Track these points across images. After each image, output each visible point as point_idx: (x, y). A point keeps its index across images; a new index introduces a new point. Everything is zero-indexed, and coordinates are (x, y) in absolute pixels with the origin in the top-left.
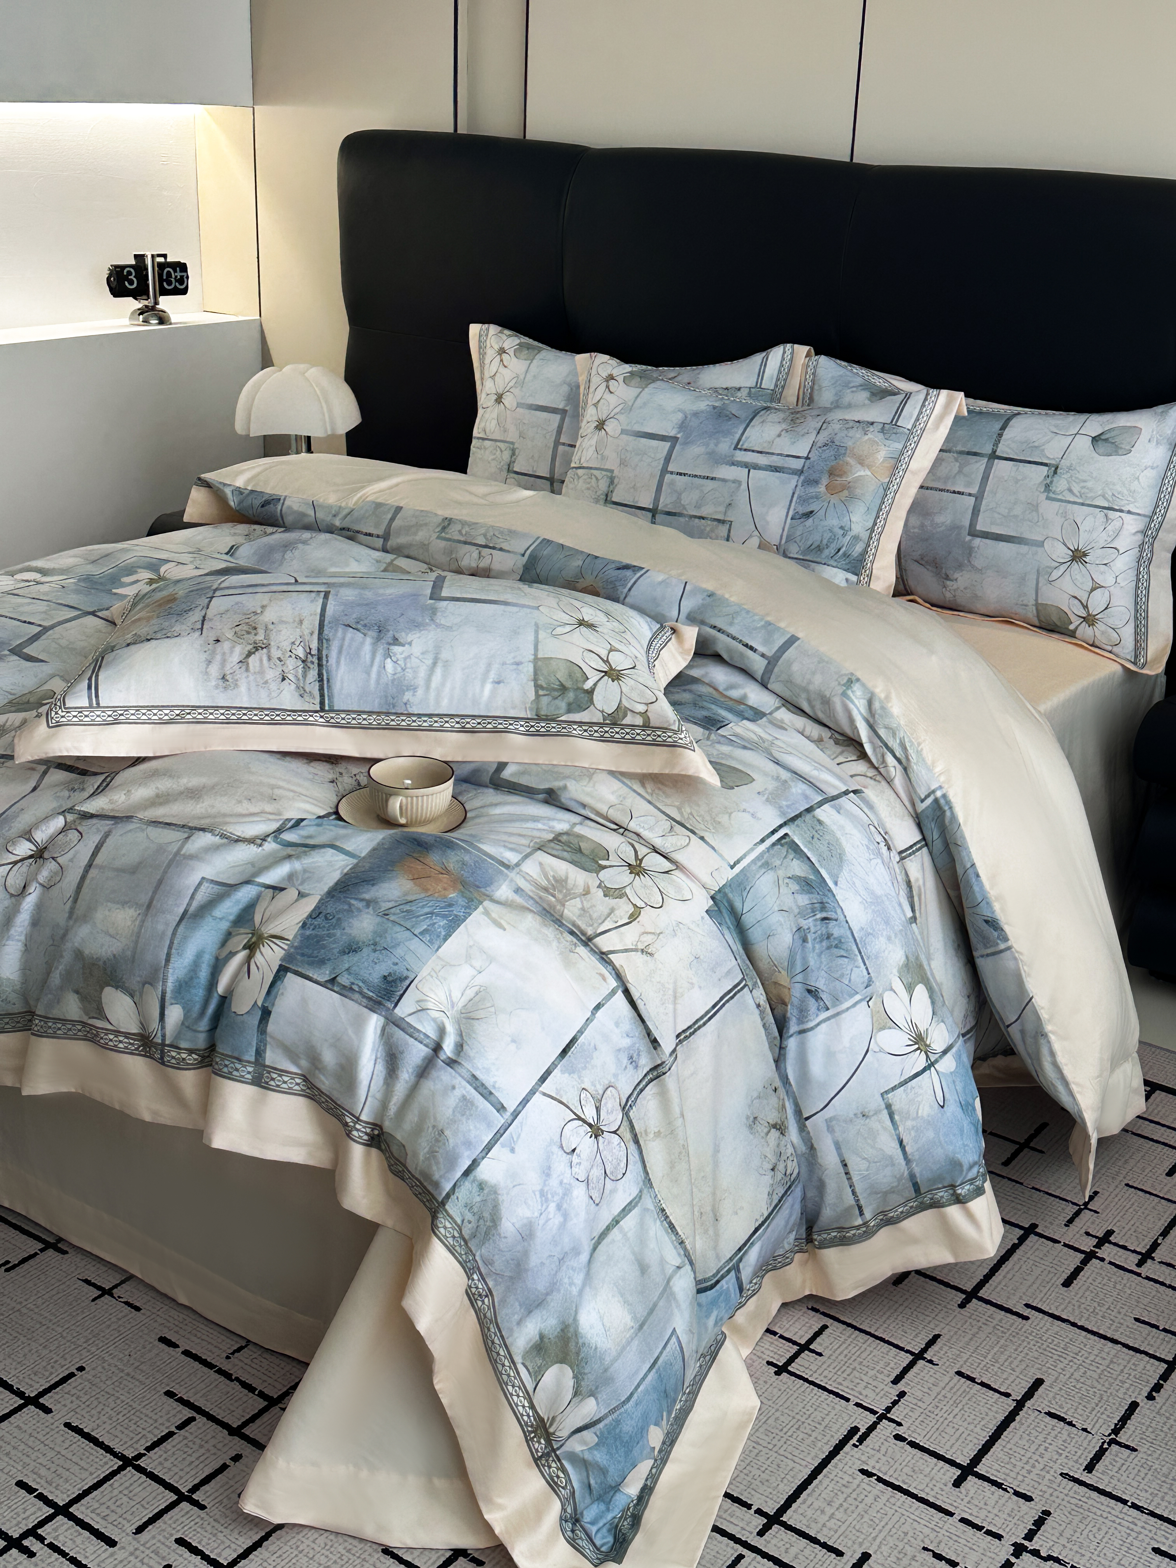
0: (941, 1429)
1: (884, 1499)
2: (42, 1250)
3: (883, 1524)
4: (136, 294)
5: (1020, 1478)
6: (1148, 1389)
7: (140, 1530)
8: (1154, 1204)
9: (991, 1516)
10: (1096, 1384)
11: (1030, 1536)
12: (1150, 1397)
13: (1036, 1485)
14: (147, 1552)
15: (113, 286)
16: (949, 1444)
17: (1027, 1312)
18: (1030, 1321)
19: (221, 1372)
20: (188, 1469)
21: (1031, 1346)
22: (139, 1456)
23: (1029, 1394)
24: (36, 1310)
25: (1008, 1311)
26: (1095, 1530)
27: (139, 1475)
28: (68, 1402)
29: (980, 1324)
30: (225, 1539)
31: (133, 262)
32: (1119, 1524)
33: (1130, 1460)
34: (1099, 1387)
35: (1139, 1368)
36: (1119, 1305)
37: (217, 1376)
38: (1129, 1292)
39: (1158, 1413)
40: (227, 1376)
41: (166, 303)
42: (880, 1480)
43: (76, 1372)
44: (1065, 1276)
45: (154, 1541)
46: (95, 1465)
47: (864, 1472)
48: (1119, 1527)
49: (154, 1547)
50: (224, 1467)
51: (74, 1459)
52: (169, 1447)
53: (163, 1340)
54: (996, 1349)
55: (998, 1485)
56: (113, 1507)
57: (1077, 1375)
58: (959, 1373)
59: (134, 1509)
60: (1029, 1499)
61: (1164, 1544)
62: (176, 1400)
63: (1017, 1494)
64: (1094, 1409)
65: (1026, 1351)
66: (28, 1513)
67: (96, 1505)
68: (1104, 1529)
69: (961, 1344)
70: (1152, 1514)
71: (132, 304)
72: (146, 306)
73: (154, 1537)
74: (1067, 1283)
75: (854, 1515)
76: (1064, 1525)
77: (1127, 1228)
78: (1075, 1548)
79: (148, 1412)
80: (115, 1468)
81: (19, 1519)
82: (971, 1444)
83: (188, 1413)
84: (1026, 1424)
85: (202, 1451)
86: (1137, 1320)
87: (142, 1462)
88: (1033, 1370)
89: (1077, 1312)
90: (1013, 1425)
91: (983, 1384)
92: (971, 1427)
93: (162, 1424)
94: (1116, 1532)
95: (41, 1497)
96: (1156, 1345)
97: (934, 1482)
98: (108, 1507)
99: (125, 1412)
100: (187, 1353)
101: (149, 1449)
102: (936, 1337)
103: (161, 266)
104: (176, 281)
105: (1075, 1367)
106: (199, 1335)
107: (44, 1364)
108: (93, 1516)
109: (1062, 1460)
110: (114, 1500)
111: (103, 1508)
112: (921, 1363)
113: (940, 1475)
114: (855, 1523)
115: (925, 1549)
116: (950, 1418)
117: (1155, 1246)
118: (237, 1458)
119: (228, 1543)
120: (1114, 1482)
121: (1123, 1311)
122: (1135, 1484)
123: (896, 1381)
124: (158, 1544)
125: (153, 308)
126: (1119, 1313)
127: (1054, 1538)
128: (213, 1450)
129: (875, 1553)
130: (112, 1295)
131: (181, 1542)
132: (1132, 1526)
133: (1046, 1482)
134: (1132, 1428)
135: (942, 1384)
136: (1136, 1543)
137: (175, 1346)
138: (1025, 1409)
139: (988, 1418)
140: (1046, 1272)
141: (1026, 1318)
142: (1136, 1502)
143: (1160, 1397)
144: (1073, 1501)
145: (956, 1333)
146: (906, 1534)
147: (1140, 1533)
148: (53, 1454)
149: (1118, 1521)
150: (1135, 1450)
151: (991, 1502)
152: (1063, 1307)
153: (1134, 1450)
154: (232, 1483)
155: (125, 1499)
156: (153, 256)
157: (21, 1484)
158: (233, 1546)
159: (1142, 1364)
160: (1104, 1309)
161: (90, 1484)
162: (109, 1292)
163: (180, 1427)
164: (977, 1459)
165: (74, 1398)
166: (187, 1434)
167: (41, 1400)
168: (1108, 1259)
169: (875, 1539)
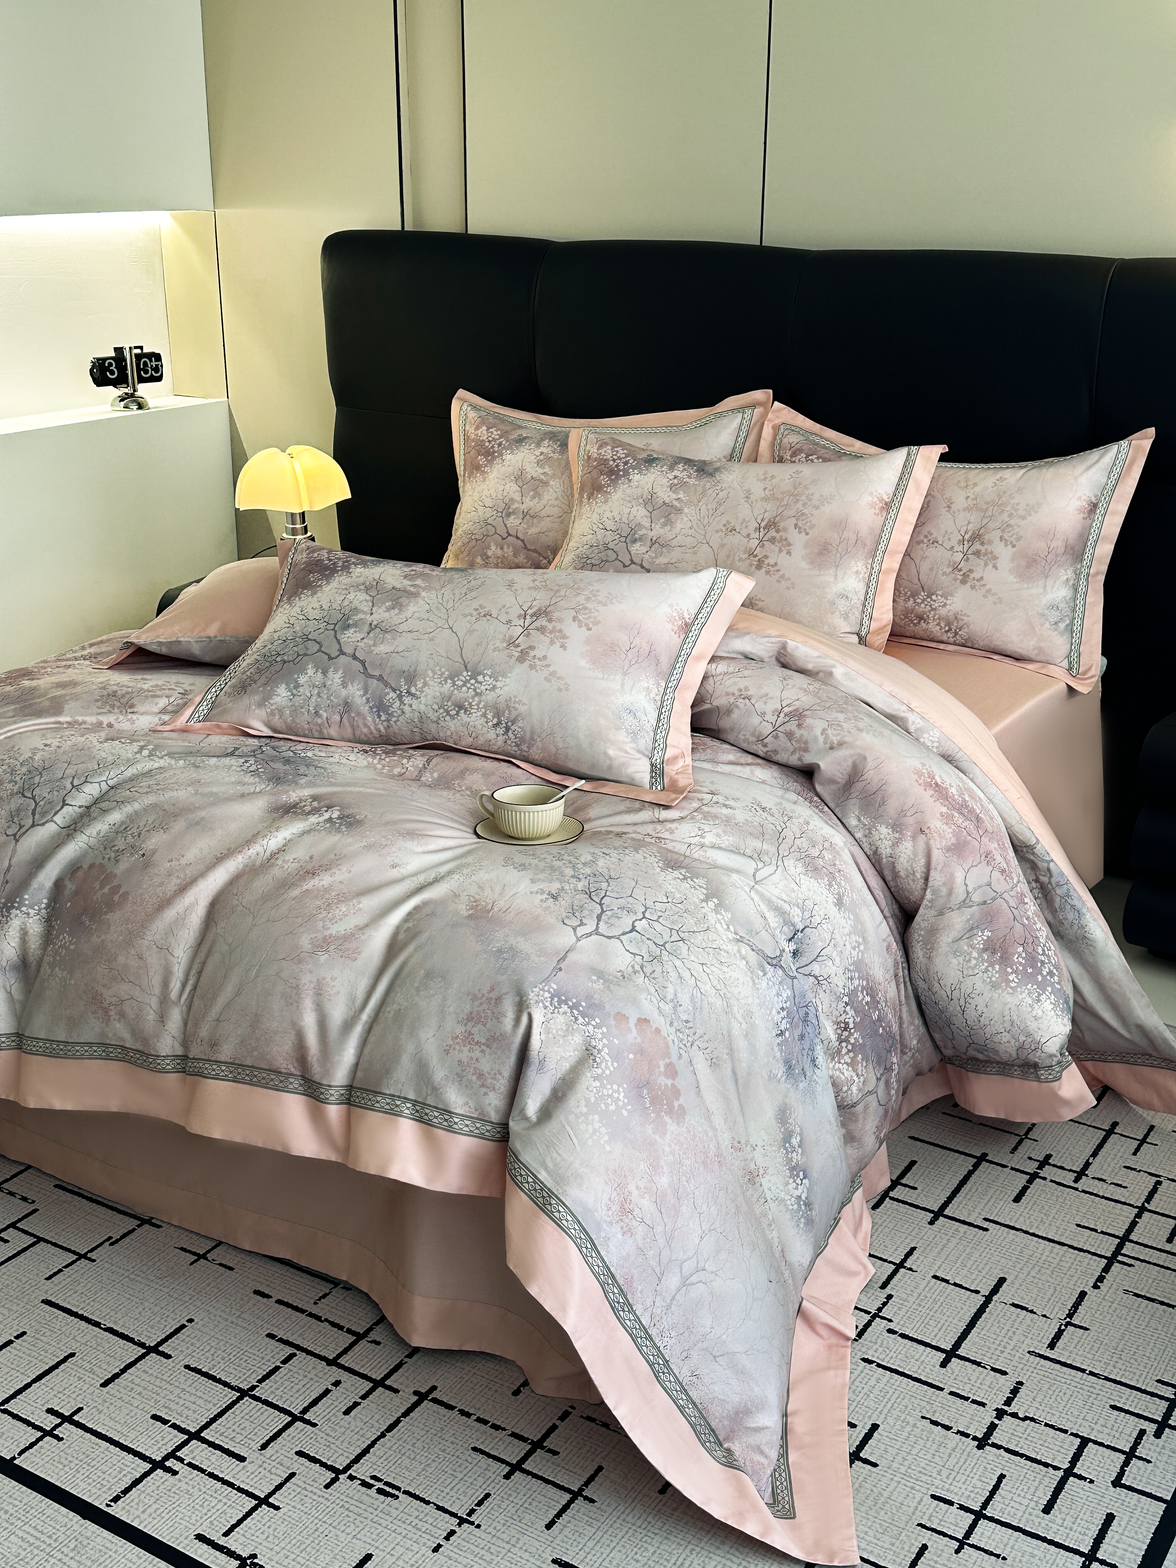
0: (926, 1322)
1: (885, 1380)
2: (139, 1226)
3: (885, 1400)
4: (115, 383)
5: (995, 1357)
6: (1094, 1280)
7: (264, 1447)
8: (1083, 1131)
9: (975, 1389)
10: (1050, 1279)
11: (1008, 1402)
12: (1095, 1287)
13: (1009, 1362)
14: (274, 1464)
15: (96, 377)
16: (934, 1333)
17: (986, 1225)
18: (989, 1232)
19: (311, 1315)
20: (297, 1395)
21: (992, 1252)
22: (253, 1388)
23: (995, 1290)
24: (144, 1275)
25: (970, 1224)
26: (1061, 1394)
27: (255, 1403)
28: (184, 1349)
29: (948, 1237)
30: (337, 1449)
31: (113, 354)
32: (1081, 1388)
33: (1084, 1337)
34: (1052, 1281)
35: (1085, 1264)
36: (1063, 1214)
37: (309, 1319)
38: (1069, 1203)
39: (1104, 1299)
40: (318, 1318)
41: (144, 390)
42: (879, 1365)
43: (187, 1324)
44: (1015, 1194)
45: (278, 1455)
46: (217, 1398)
47: (864, 1360)
48: (1081, 1391)
49: (279, 1459)
50: (327, 1392)
51: (199, 1394)
52: (277, 1379)
53: (257, 1292)
54: (962, 1257)
55: (978, 1364)
56: (238, 1430)
57: (1033, 1273)
58: (935, 1277)
59: (256, 1430)
60: (1004, 1373)
61: (1119, 1402)
62: (277, 1341)
63: (993, 1369)
64: (1050, 1299)
65: (988, 1256)
66: (166, 1440)
67: (223, 1430)
68: (1069, 1393)
69: (935, 1254)
70: (1107, 1379)
71: (112, 392)
72: (126, 394)
73: (277, 1452)
74: (1017, 1199)
75: (861, 1395)
76: (1036, 1392)
77: (1063, 1151)
78: (1047, 1409)
79: (255, 1352)
80: (234, 1398)
81: (159, 1445)
82: (952, 1333)
83: (290, 1350)
84: (995, 1315)
85: (306, 1380)
86: (1078, 1225)
87: (255, 1392)
88: (996, 1271)
89: (1028, 1223)
90: (984, 1316)
91: (955, 1285)
92: (950, 1319)
93: (269, 1361)
94: (1079, 1395)
95: (175, 1426)
96: (1096, 1245)
97: (924, 1365)
98: (234, 1431)
99: (234, 1353)
100: (279, 1302)
101: (260, 1381)
102: (913, 1249)
103: (139, 357)
104: (152, 370)
105: (1030, 1266)
106: (288, 1286)
107: (158, 1319)
108: (222, 1438)
109: (1028, 1341)
110: (237, 1424)
111: (230, 1431)
112: (902, 1270)
113: (928, 1359)
114: (862, 1401)
115: (923, 1417)
116: (932, 1313)
117: (1087, 1165)
118: (337, 1384)
119: (341, 1452)
120: (1073, 1355)
121: (1066, 1219)
122: (1089, 1356)
123: (884, 1286)
124: (282, 1457)
125: (132, 395)
126: (1063, 1221)
127: (1028, 1403)
128: (316, 1379)
129: (883, 1423)
130: (206, 1259)
131: (300, 1454)
132: (1092, 1389)
133: (1017, 1358)
134: (1083, 1312)
135: (922, 1287)
136: (1095, 1402)
137: (268, 1297)
138: (993, 1302)
139: (962, 1312)
140: (998, 1192)
141: (986, 1230)
142: (1094, 1370)
143: (1104, 1286)
144: (1040, 1372)
145: (928, 1245)
146: (906, 1407)
147: (1099, 1394)
148: (179, 1391)
149: (1079, 1386)
150: (1088, 1329)
151: (973, 1378)
152: (1015, 1219)
153: (1086, 1329)
154: (336, 1403)
155: (247, 1423)
156: (130, 348)
157: (155, 1417)
158: (346, 1454)
159: (1086, 1261)
160: (1050, 1218)
161: (216, 1413)
162: (204, 1256)
163: (285, 1362)
164: (958, 1344)
165: (189, 1345)
166: (291, 1368)
167: (161, 1349)
168: (1049, 1178)
169: (881, 1412)
